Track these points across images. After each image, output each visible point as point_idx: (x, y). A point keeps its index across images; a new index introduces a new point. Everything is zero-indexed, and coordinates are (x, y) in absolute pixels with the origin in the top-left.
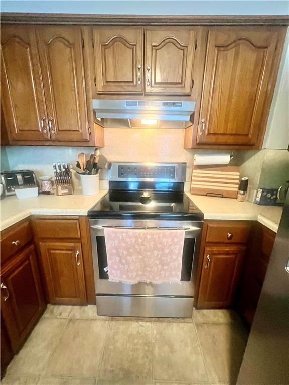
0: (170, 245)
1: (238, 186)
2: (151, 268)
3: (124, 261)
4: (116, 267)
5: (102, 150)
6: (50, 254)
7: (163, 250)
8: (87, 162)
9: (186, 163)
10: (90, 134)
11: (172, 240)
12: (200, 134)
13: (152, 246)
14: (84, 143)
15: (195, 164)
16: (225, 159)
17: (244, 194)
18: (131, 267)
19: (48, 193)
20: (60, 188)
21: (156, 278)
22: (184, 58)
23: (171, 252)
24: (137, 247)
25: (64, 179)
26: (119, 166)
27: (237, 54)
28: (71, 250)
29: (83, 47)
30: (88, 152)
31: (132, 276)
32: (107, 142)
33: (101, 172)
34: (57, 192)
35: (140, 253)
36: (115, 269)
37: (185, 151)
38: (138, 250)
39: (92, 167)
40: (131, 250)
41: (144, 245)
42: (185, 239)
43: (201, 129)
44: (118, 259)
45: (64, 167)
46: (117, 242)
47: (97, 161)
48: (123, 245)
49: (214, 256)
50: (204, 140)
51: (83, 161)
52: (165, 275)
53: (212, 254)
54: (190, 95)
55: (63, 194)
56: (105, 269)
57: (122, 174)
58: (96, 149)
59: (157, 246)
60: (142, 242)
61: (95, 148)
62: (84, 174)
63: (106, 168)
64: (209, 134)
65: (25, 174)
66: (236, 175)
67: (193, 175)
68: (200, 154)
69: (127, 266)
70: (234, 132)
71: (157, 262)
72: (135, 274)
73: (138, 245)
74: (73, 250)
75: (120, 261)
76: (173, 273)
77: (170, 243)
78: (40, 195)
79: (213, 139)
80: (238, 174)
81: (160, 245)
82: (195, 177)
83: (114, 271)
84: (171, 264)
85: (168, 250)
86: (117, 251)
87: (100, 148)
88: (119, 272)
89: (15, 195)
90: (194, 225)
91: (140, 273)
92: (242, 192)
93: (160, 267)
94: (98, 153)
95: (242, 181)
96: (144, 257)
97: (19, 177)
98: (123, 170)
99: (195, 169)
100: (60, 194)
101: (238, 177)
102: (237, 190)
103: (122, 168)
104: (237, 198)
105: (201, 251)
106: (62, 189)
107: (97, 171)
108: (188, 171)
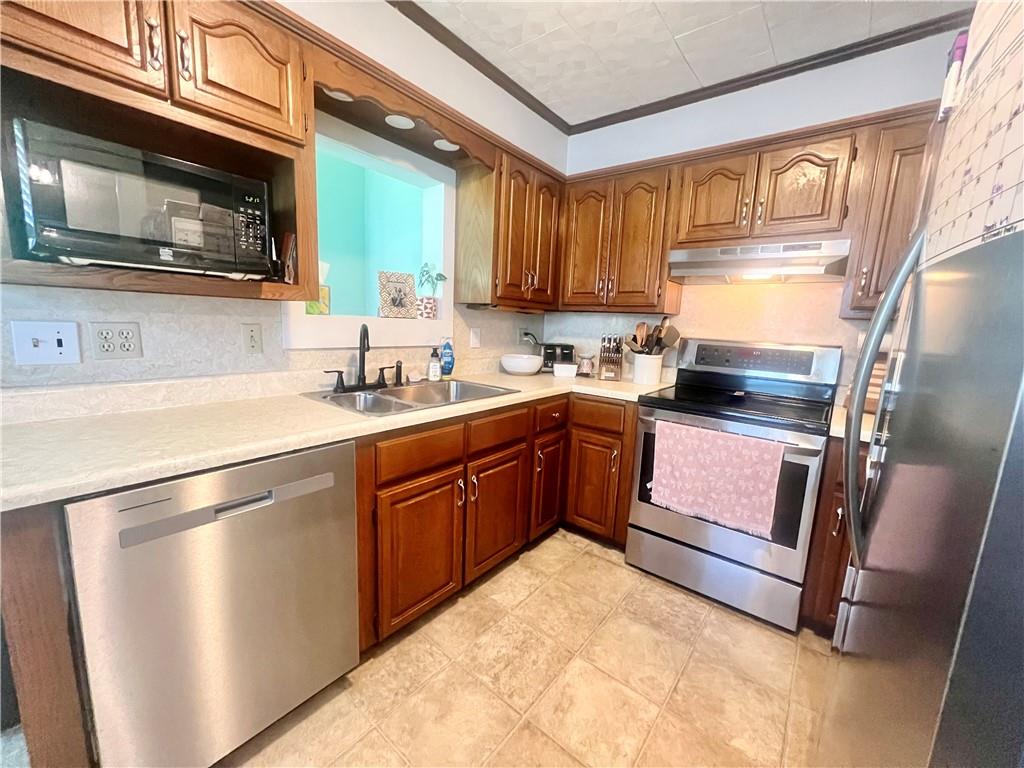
0: (756, 463)
2: (720, 495)
3: (677, 474)
4: (664, 481)
5: (674, 319)
6: (581, 447)
7: (741, 469)
8: (648, 336)
9: (841, 348)
10: (659, 296)
11: (759, 458)
12: (859, 292)
13: (724, 459)
14: (648, 308)
18: (686, 485)
19: (586, 375)
20: (604, 369)
21: (725, 515)
22: (829, 179)
23: (756, 476)
24: (699, 455)
25: (613, 357)
26: (699, 346)
28: (608, 448)
29: (669, 188)
30: (654, 322)
31: (687, 501)
32: (684, 307)
33: (668, 352)
34: (599, 374)
35: (703, 466)
36: (662, 485)
38: (702, 461)
39: (654, 344)
40: (691, 459)
41: (711, 454)
44: (669, 468)
45: (615, 340)
46: (671, 442)
47: (662, 335)
48: (680, 448)
50: (868, 304)
51: (641, 335)
52: (742, 514)
54: (839, 231)
55: (607, 379)
56: (649, 486)
57: (703, 359)
59: (731, 460)
60: (709, 449)
61: (663, 316)
62: (640, 352)
63: (675, 348)
65: (564, 347)
69: (680, 483)
71: (730, 487)
72: (691, 498)
74: (610, 448)
75: (672, 474)
76: (759, 516)
77: (755, 459)
78: (579, 378)
81: (739, 460)
83: (660, 488)
84: (755, 498)
85: (750, 470)
86: (670, 456)
87: (672, 315)
88: (667, 492)
89: (552, 372)
93: (734, 496)
94: (667, 323)
96: (709, 475)
97: (558, 351)
98: (705, 352)
100: (603, 377)
103: (704, 349)
106: (607, 371)
107: (662, 349)
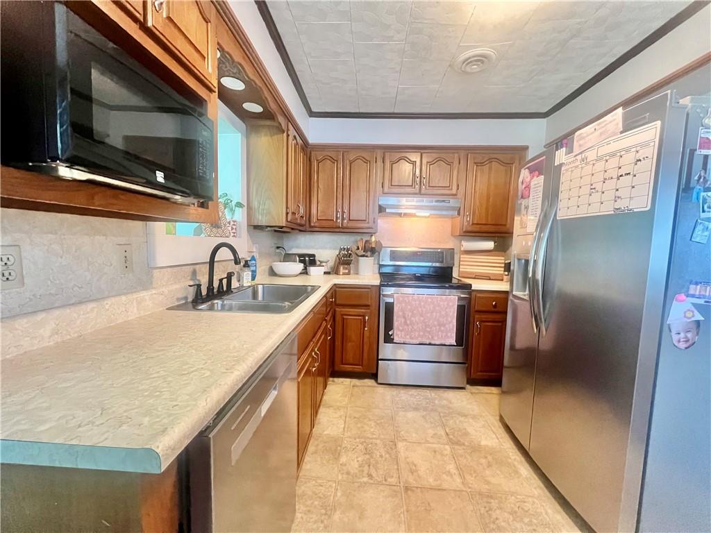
0: (446, 308)
1: (503, 269)
2: (431, 328)
3: (408, 322)
4: (401, 328)
7: (440, 312)
8: (365, 245)
9: (453, 249)
10: (374, 223)
11: (448, 305)
12: (466, 224)
14: (368, 230)
15: (462, 249)
16: (490, 245)
17: (508, 275)
18: (414, 328)
19: (329, 273)
20: (341, 269)
22: (451, 171)
23: (447, 315)
24: (420, 309)
25: (349, 260)
26: (391, 251)
27: (490, 169)
28: (362, 316)
29: (376, 162)
30: (366, 238)
31: (415, 336)
33: (378, 255)
34: (339, 272)
35: (421, 315)
36: (400, 330)
37: (453, 238)
38: (421, 312)
39: (369, 251)
40: (415, 312)
42: (458, 306)
43: (466, 221)
44: (403, 320)
46: (403, 305)
47: (373, 245)
48: (409, 307)
49: (483, 324)
50: (470, 229)
51: (361, 245)
52: (442, 336)
53: (481, 322)
54: (456, 195)
55: (344, 274)
56: (390, 333)
57: (394, 258)
58: (372, 236)
62: (362, 256)
64: (473, 224)
65: (308, 255)
66: (500, 260)
67: (461, 259)
68: (467, 241)
69: (410, 327)
70: (493, 223)
71: (436, 323)
72: (417, 334)
73: (421, 307)
75: (405, 322)
76: (449, 334)
77: (445, 306)
78: (325, 275)
79: (476, 228)
80: (503, 258)
82: (463, 261)
83: (399, 333)
84: (447, 326)
85: (444, 312)
86: (404, 313)
88: (403, 334)
90: (464, 293)
91: (421, 333)
92: (506, 273)
93: (438, 327)
94: (373, 239)
95: (505, 264)
96: (424, 319)
97: (307, 258)
99: (463, 254)
100: (341, 273)
101: (503, 261)
102: (502, 272)
103: (394, 253)
104: (502, 280)
105: (472, 320)
106: (343, 269)
107: (374, 254)
108: (456, 257)
